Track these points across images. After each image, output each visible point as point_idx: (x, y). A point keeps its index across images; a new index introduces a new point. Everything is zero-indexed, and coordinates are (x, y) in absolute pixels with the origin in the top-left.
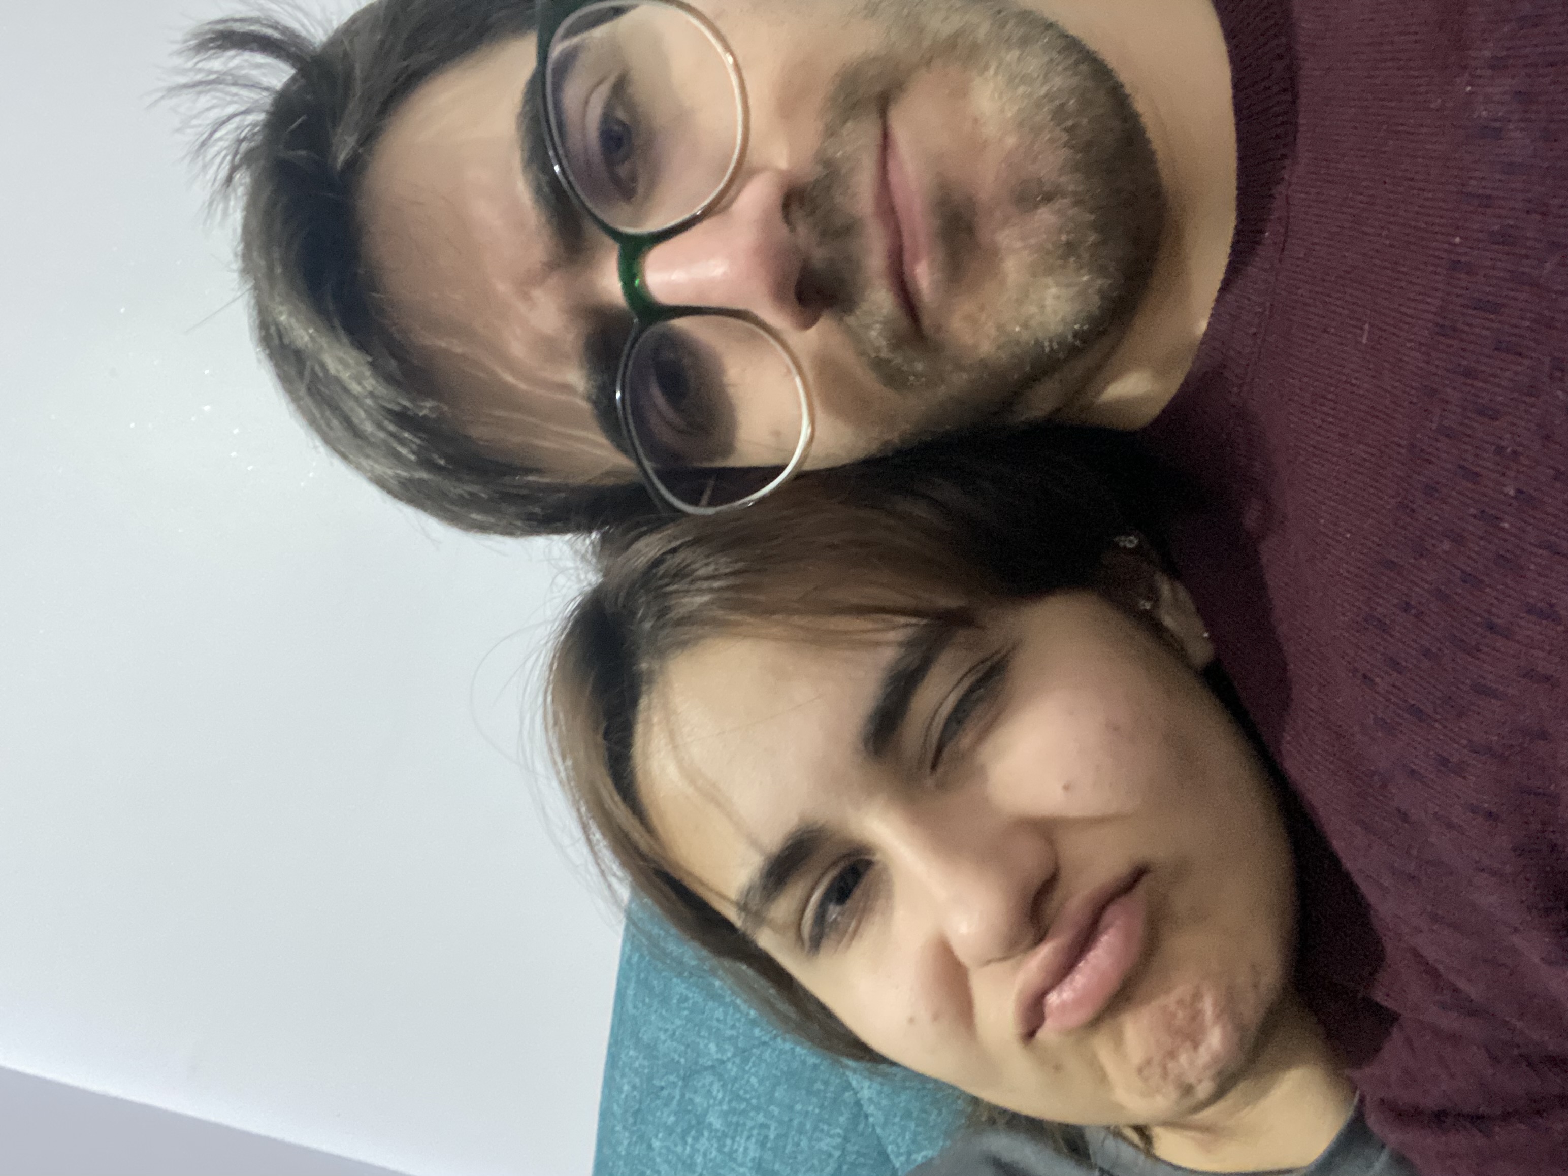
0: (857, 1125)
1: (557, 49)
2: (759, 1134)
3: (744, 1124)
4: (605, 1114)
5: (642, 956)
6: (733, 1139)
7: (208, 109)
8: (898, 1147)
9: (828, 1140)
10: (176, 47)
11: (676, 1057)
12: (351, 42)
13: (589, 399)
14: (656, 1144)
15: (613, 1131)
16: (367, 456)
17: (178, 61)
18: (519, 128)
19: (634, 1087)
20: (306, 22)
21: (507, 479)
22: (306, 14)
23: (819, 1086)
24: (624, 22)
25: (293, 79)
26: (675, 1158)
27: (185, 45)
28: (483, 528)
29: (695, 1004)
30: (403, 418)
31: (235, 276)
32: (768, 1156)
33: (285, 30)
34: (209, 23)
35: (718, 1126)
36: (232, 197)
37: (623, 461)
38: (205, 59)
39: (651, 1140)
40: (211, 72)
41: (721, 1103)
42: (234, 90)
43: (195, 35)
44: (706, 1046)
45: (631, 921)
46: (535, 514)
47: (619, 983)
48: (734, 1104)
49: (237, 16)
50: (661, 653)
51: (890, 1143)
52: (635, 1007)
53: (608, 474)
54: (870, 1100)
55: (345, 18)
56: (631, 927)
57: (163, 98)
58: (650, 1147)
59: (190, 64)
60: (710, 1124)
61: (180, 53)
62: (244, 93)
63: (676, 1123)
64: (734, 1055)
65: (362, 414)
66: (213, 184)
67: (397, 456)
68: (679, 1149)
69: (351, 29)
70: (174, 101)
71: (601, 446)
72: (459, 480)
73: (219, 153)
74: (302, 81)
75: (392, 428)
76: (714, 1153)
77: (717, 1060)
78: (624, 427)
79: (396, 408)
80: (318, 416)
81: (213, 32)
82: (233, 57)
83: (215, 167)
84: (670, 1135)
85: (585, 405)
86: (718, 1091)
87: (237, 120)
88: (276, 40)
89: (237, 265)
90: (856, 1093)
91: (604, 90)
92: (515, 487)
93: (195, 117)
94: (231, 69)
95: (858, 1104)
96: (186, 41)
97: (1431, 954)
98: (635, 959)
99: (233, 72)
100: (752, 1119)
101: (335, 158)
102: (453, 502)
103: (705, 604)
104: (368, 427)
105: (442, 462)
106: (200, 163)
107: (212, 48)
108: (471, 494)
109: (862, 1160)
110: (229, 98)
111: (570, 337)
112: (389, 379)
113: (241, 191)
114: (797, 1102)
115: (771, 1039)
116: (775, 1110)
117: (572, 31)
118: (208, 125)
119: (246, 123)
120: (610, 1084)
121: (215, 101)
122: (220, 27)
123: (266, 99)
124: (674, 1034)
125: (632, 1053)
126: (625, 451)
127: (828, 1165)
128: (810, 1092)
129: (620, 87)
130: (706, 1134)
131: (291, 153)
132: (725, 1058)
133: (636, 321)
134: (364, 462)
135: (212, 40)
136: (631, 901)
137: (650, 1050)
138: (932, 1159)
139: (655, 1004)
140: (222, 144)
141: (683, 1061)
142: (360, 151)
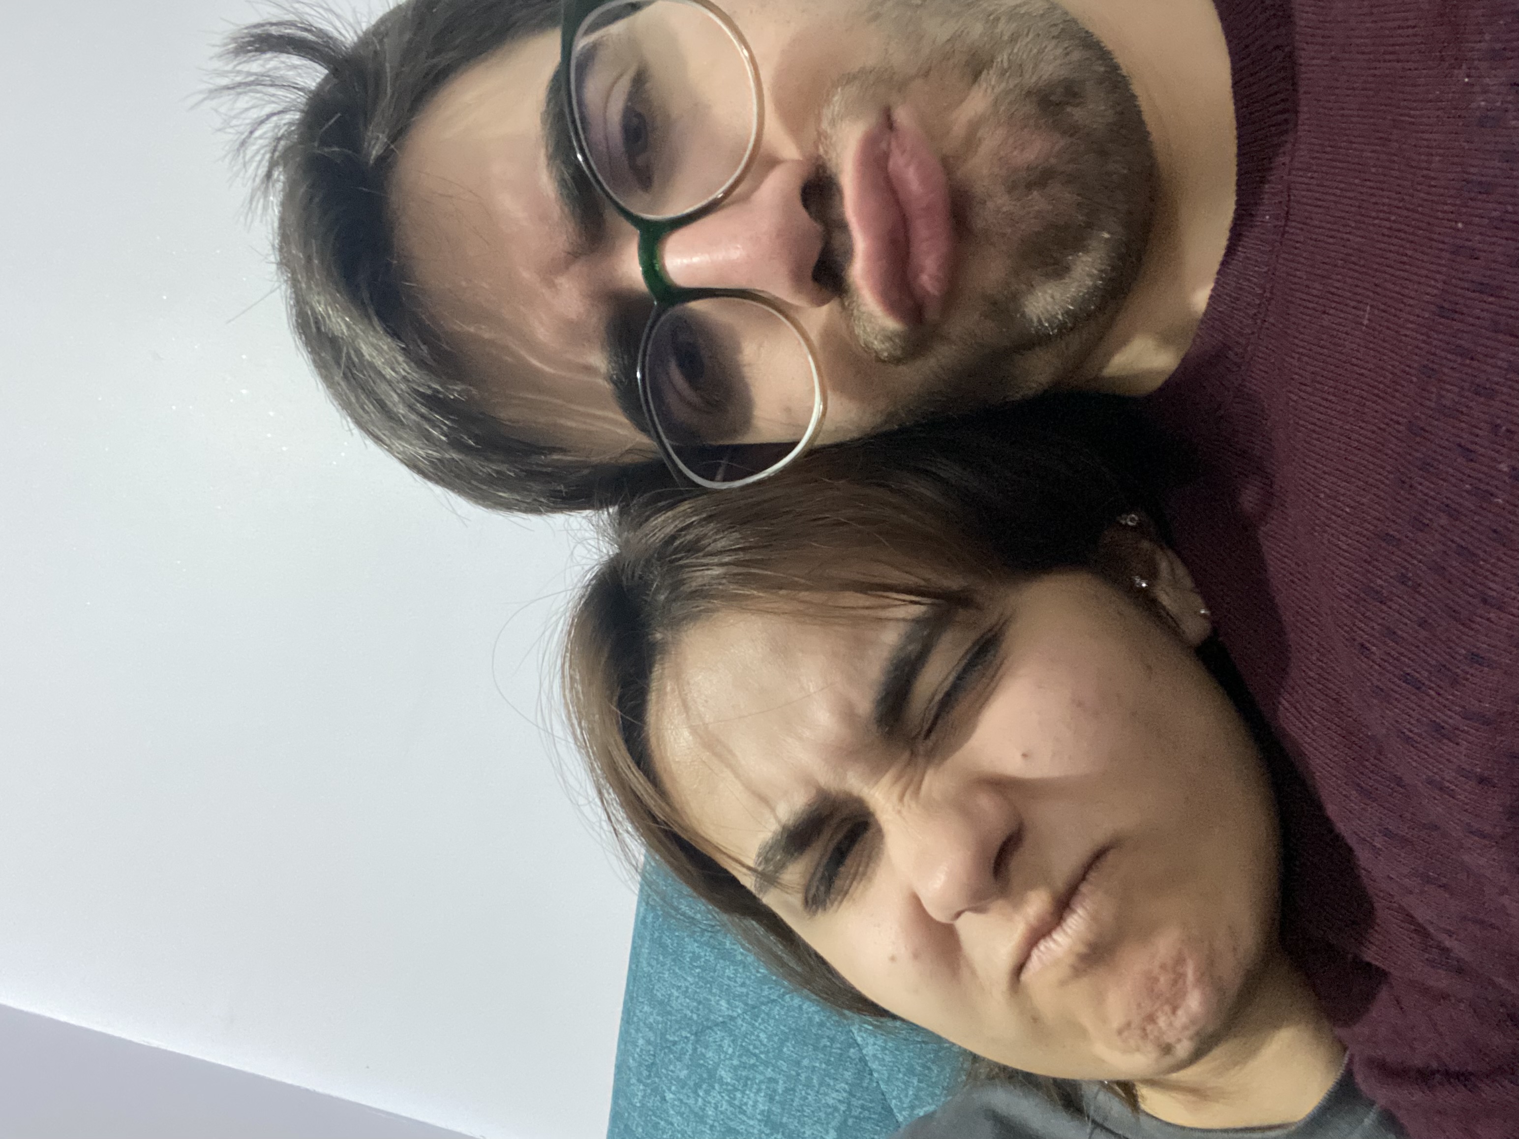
0: (862, 1079)
1: (581, 43)
2: (768, 1088)
3: (755, 1078)
4: (621, 1068)
5: (656, 917)
6: (743, 1093)
7: (247, 109)
8: (901, 1101)
9: (834, 1095)
10: (218, 50)
11: (689, 1013)
12: (381, 42)
13: (610, 379)
14: (669, 1096)
15: (628, 1084)
16: (400, 438)
17: (217, 64)
18: (544, 122)
19: (649, 1042)
20: (338, 25)
21: (534, 459)
22: (338, 16)
23: (825, 1042)
24: (641, 17)
25: (326, 80)
26: (688, 1110)
27: (226, 48)
28: (508, 506)
29: (707, 961)
30: (434, 402)
31: (274, 267)
32: (776, 1109)
33: (321, 33)
34: (247, 28)
35: (729, 1080)
36: (271, 190)
37: (642, 439)
38: (245, 62)
39: (664, 1091)
40: (249, 74)
41: (731, 1059)
42: (272, 90)
43: (234, 39)
44: (717, 1003)
45: (647, 884)
46: (561, 491)
47: (634, 942)
48: (744, 1059)
49: (274, 20)
50: (676, 623)
51: (894, 1098)
52: (649, 964)
53: (630, 451)
54: (874, 1056)
55: (374, 21)
56: (646, 888)
57: (204, 99)
58: (664, 1099)
59: (229, 67)
60: (721, 1078)
61: (220, 56)
62: (280, 92)
63: (689, 1077)
64: (745, 1012)
65: (396, 398)
66: (254, 180)
67: (428, 437)
68: (691, 1102)
69: (379, 31)
70: (214, 103)
71: (621, 424)
72: (487, 459)
73: (258, 151)
74: (335, 81)
75: (423, 410)
76: (725, 1105)
77: (729, 1016)
78: (645, 408)
79: (429, 392)
80: (353, 399)
81: (252, 36)
82: (271, 59)
83: (254, 164)
84: (683, 1088)
85: (608, 386)
86: (729, 1046)
87: (275, 118)
88: (310, 41)
89: (274, 257)
90: (860, 1050)
91: (624, 85)
92: (542, 465)
93: (234, 117)
94: (270, 70)
95: (863, 1060)
96: (226, 45)
97: (1422, 914)
98: (649, 920)
99: (271, 73)
100: (762, 1073)
101: (369, 154)
102: (482, 481)
103: (718, 577)
104: (401, 410)
105: (471, 442)
106: (240, 160)
107: (250, 51)
108: (497, 472)
109: (866, 1113)
110: (266, 98)
111: (594, 320)
112: (420, 363)
113: (279, 186)
114: (804, 1058)
115: (779, 997)
116: (784, 1066)
117: (595, 27)
118: (248, 124)
119: (284, 122)
120: (625, 1039)
121: (254, 102)
122: (258, 31)
123: (301, 99)
124: (686, 991)
125: (647, 1009)
126: (643, 429)
127: (834, 1117)
128: (816, 1049)
129: (640, 80)
130: (717, 1086)
131: (326, 150)
132: (735, 1014)
133: (656, 303)
134: (398, 445)
135: (250, 43)
136: (647, 862)
137: (663, 1006)
138: (934, 1113)
139: (668, 962)
140: (261, 142)
141: (695, 1017)
142: (392, 146)
